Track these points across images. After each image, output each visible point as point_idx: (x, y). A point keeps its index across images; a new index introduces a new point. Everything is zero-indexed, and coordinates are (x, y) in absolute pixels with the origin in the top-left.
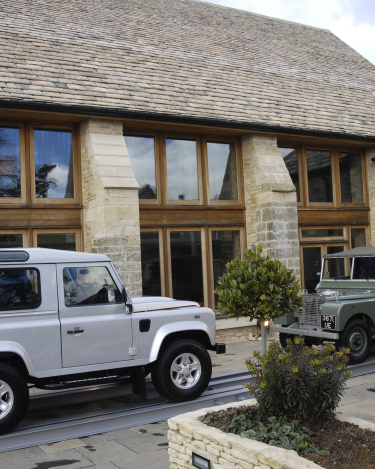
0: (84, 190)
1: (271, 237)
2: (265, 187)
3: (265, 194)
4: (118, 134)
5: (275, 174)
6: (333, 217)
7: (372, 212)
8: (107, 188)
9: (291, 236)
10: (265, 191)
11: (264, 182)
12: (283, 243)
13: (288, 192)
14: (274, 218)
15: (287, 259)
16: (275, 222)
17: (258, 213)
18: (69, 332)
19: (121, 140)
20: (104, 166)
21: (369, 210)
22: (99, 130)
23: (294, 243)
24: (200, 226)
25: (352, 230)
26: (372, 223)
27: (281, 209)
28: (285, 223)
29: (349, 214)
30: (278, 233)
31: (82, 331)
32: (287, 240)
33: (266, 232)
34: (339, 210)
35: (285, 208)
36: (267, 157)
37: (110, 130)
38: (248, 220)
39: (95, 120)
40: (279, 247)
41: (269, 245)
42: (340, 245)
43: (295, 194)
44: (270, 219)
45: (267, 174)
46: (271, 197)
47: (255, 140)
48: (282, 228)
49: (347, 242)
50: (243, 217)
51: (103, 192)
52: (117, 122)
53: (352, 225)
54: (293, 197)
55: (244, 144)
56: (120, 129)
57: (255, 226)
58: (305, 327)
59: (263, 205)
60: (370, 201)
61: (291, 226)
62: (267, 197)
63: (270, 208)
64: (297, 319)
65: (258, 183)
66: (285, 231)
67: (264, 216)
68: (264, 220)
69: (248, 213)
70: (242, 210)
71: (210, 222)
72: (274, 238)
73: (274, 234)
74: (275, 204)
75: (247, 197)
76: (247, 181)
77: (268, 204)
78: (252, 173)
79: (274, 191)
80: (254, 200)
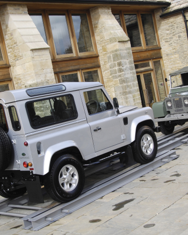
0: (9, 54)
1: (120, 70)
2: (112, 40)
3: (113, 44)
4: (25, 13)
5: (116, 31)
6: (144, 55)
7: (162, 50)
8: (32, 50)
9: (131, 69)
10: (113, 42)
11: (111, 37)
12: (128, 73)
13: (126, 41)
14: (121, 59)
15: (131, 83)
16: (123, 61)
17: (109, 57)
18: (95, 130)
19: (28, 17)
20: (25, 35)
21: (161, 49)
22: (14, 12)
23: (133, 73)
24: (76, 70)
25: (154, 62)
26: (163, 56)
27: (124, 53)
28: (127, 61)
29: (151, 52)
30: (124, 67)
31: (100, 129)
32: (129, 71)
33: (117, 68)
34: (146, 51)
35: (125, 51)
36: (109, 20)
37: (20, 11)
38: (102, 63)
39: (10, 5)
40: (127, 76)
41: (120, 76)
42: (149, 72)
43: (129, 42)
44: (118, 59)
45: (112, 32)
46: (118, 46)
47: (100, 10)
48: (126, 64)
49: (152, 70)
50: (98, 61)
51: (30, 53)
52: (24, 5)
53: (153, 59)
54: (129, 44)
55: (92, 14)
56: (26, 10)
57: (108, 65)
58: (174, 115)
59: (113, 52)
60: (161, 43)
61: (130, 63)
62: (114, 46)
63: (118, 52)
64: (169, 112)
65: (107, 38)
66: (128, 66)
67: (113, 58)
68: (114, 61)
69: (100, 58)
70: (97, 57)
71: (82, 66)
72: (123, 71)
73: (123, 68)
74: (120, 50)
75: (99, 48)
76: (97, 38)
77: (116, 51)
78: (101, 32)
79: (119, 42)
80: (104, 49)
